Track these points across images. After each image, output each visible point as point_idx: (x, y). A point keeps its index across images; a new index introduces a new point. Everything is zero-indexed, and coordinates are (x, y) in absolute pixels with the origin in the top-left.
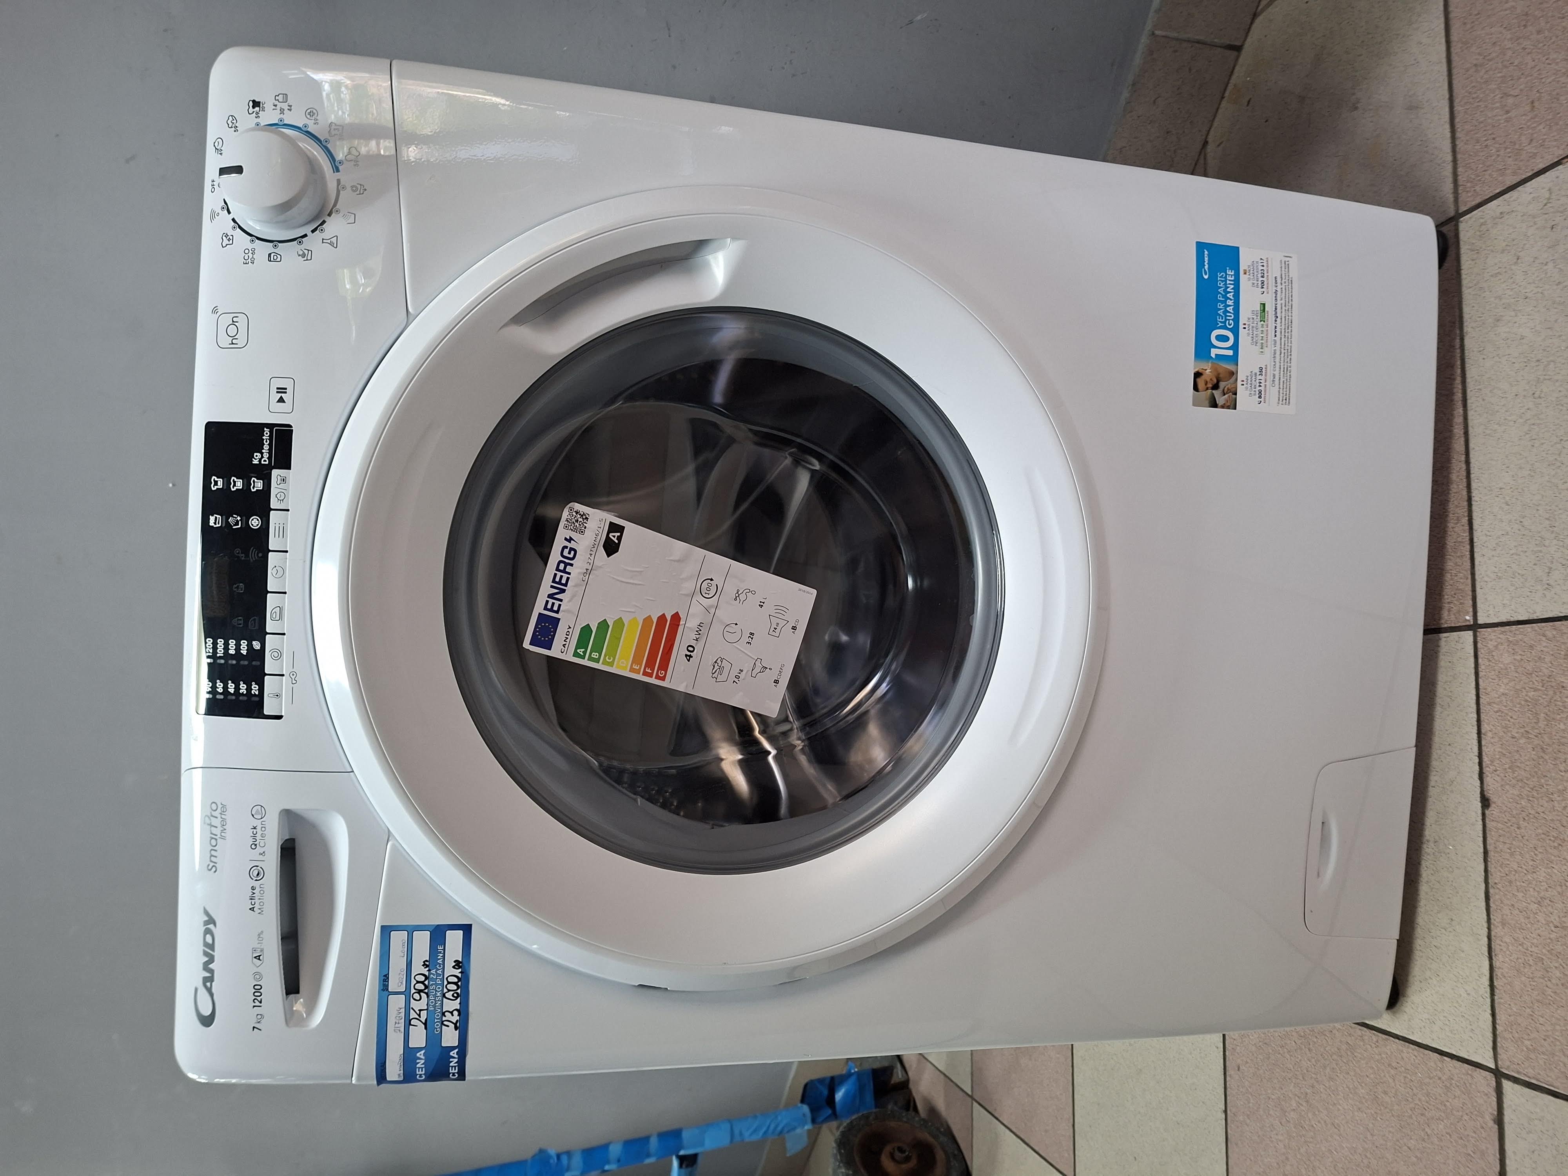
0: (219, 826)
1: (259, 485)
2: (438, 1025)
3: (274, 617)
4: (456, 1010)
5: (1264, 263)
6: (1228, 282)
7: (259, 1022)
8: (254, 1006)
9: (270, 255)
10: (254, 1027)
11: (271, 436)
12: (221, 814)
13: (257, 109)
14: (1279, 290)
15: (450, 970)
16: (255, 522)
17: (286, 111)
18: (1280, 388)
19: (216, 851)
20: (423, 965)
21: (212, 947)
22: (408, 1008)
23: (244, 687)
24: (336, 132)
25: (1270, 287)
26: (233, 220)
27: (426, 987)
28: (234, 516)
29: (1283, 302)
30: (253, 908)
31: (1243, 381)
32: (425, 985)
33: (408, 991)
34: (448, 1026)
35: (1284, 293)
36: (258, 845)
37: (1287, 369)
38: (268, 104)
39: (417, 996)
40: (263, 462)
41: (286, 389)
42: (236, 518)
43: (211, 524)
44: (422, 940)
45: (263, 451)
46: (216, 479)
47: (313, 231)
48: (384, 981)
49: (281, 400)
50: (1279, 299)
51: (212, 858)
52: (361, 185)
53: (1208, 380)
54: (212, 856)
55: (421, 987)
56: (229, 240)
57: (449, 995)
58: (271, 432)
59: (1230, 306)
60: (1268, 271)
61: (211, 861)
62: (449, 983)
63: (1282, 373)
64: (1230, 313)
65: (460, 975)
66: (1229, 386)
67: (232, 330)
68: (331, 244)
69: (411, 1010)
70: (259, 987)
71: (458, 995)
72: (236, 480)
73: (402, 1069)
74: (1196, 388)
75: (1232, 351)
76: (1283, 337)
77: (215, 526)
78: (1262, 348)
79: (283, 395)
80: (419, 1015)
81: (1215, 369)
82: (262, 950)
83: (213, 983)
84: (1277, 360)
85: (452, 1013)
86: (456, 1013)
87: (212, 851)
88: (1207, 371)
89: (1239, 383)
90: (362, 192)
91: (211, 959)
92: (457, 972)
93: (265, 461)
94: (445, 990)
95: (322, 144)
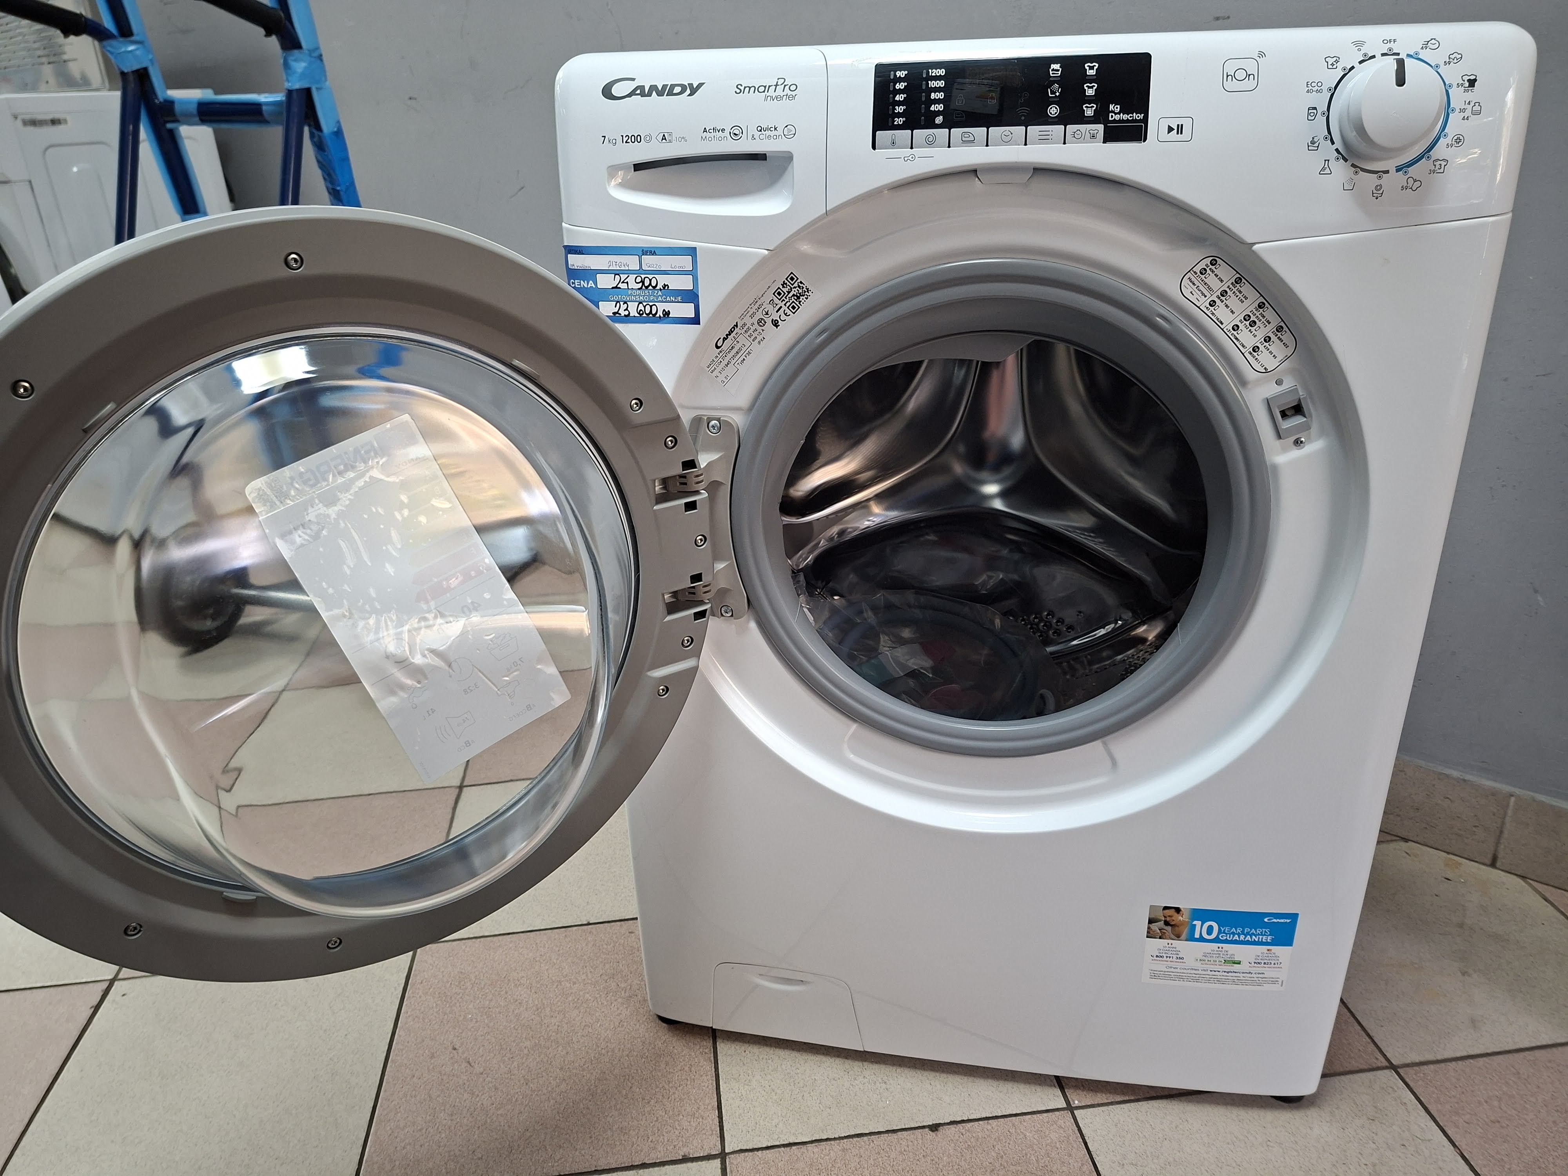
0: (777, 94)
1: (1089, 112)
2: (616, 298)
3: (965, 136)
4: (629, 313)
5: (1278, 965)
6: (1261, 937)
7: (609, 141)
8: (622, 136)
9: (1315, 108)
10: (605, 137)
11: (1136, 121)
12: (787, 95)
13: (1467, 84)
14: (1252, 975)
15: (661, 307)
16: (1054, 111)
17: (1462, 115)
18: (1165, 972)
19: (754, 92)
20: (664, 284)
21: (671, 93)
22: (629, 272)
23: (901, 110)
24: (1438, 166)
25: (1255, 968)
26: (1353, 68)
27: (647, 287)
28: (1060, 89)
29: (1242, 978)
30: (706, 131)
31: (1172, 944)
32: (648, 286)
33: (643, 272)
34: (616, 306)
35: (1249, 979)
36: (760, 133)
37: (1181, 978)
38: (1473, 95)
39: (639, 280)
40: (1110, 114)
41: (1181, 133)
42: (1058, 91)
43: (1052, 65)
44: (684, 283)
45: (1122, 115)
46: (1095, 68)
47: (1337, 150)
48: (651, 252)
49: (1170, 129)
50: (1244, 975)
51: (748, 88)
52: (1382, 194)
53: (1173, 918)
54: (750, 88)
55: (647, 283)
56: (1333, 65)
57: (641, 307)
58: (1140, 121)
59: (1239, 938)
60: (1270, 967)
61: (745, 87)
62: (651, 307)
63: (1178, 974)
64: (1233, 937)
65: (658, 315)
66: (1167, 934)
67: (1241, 75)
68: (1324, 169)
69: (627, 275)
70: (639, 140)
71: (641, 315)
72: (1094, 88)
73: (578, 268)
74: (1166, 908)
75: (1198, 937)
76: (1211, 977)
77: (1050, 70)
78: (1200, 960)
79: (1176, 130)
80: (623, 282)
81: (1183, 923)
82: (670, 141)
83: (640, 96)
84: (1189, 971)
85: (626, 309)
86: (626, 313)
87: (753, 88)
88: (1181, 918)
89: (1170, 941)
90: (1374, 195)
91: (660, 94)
92: (660, 313)
93: (1112, 117)
94: (645, 304)
95: (1425, 154)
